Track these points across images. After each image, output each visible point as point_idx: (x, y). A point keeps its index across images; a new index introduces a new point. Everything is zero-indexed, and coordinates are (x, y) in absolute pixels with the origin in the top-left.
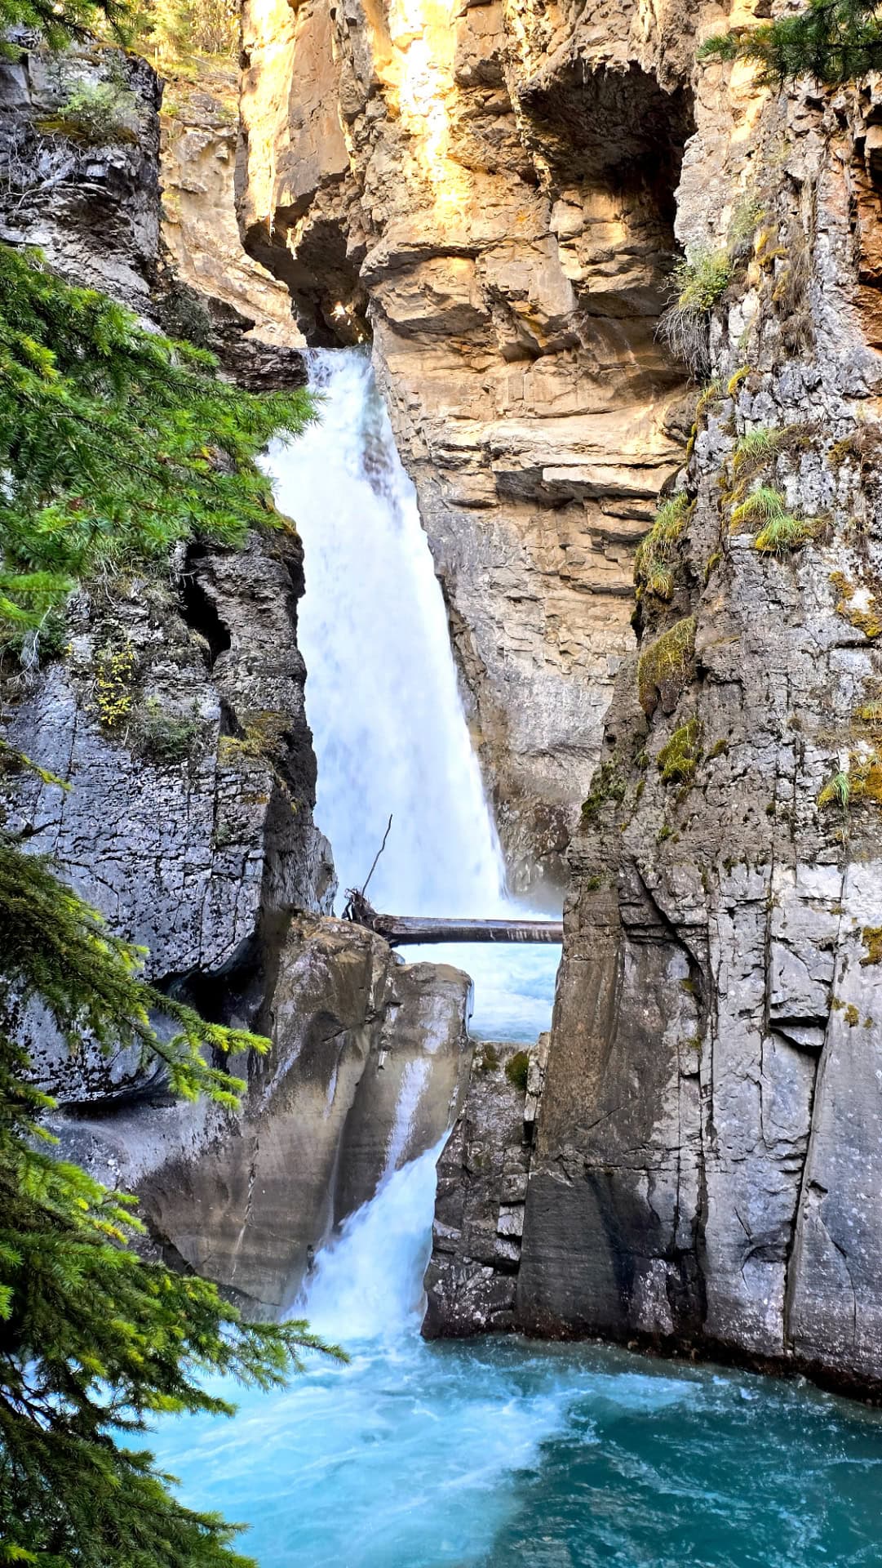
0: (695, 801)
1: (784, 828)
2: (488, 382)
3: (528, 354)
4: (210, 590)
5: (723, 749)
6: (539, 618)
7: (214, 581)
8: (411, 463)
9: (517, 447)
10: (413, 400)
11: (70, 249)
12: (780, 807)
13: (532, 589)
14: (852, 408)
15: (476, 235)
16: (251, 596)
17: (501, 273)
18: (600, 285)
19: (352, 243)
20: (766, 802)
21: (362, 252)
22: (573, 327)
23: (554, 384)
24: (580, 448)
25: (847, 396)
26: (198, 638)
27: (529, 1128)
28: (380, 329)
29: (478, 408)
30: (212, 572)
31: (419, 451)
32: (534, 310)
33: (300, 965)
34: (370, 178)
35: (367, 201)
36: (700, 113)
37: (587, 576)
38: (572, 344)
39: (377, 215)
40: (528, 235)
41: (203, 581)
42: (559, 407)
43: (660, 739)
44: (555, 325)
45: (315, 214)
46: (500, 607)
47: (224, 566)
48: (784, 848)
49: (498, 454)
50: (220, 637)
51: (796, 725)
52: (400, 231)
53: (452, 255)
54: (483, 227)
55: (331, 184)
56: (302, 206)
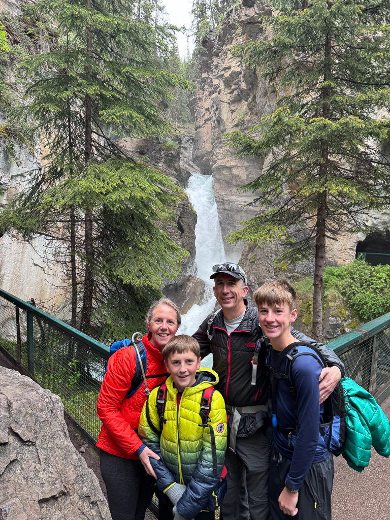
0: (254, 266)
1: (268, 272)
2: (231, 189)
3: (238, 185)
4: (182, 224)
5: (259, 259)
6: (235, 230)
7: (183, 222)
8: (217, 202)
9: (235, 201)
10: (218, 191)
11: (165, 167)
12: (267, 269)
13: (235, 224)
15: (231, 165)
16: (188, 225)
17: (235, 171)
18: (251, 176)
19: (211, 163)
20: (266, 267)
21: (213, 165)
22: (246, 182)
24: (245, 202)
26: (179, 231)
29: (229, 193)
30: (182, 221)
31: (218, 199)
32: (240, 179)
33: (191, 284)
34: (215, 153)
35: (214, 157)
39: (215, 159)
40: (240, 165)
41: (181, 222)
42: (242, 195)
43: (250, 256)
44: (243, 181)
45: (205, 158)
46: (229, 227)
47: (184, 220)
48: (268, 275)
49: (231, 202)
50: (182, 231)
51: (271, 256)
52: (219, 163)
53: (227, 167)
54: (233, 163)
55: (208, 153)
56: (203, 156)
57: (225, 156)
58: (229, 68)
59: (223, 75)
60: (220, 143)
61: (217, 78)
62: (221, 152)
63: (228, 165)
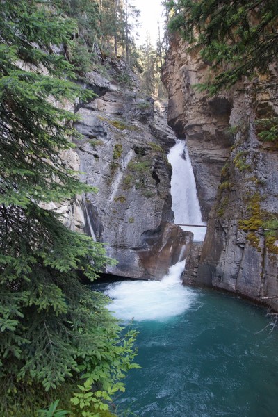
2: (202, 144)
3: (209, 141)
4: (157, 174)
6: (208, 180)
7: (158, 172)
8: (190, 156)
9: (206, 154)
10: (191, 147)
11: (140, 124)
13: (208, 175)
14: (254, 150)
16: (163, 175)
17: (204, 128)
18: (219, 130)
19: (183, 124)
21: (185, 125)
22: (215, 137)
23: (212, 145)
24: (216, 154)
25: (254, 148)
26: (155, 181)
27: (199, 256)
28: (187, 136)
29: (201, 148)
31: (191, 154)
32: (210, 134)
33: (167, 230)
34: (186, 114)
35: (186, 118)
36: (234, 104)
37: (216, 174)
38: (215, 139)
39: (187, 120)
40: (209, 123)
41: (156, 172)
42: (213, 148)
44: (213, 136)
45: (178, 120)
46: (203, 178)
47: (159, 170)
49: (203, 155)
50: (158, 181)
52: (190, 122)
53: (197, 125)
54: (202, 122)
55: (180, 115)
57: (195, 116)
60: (190, 105)
62: (192, 112)
63: (198, 123)
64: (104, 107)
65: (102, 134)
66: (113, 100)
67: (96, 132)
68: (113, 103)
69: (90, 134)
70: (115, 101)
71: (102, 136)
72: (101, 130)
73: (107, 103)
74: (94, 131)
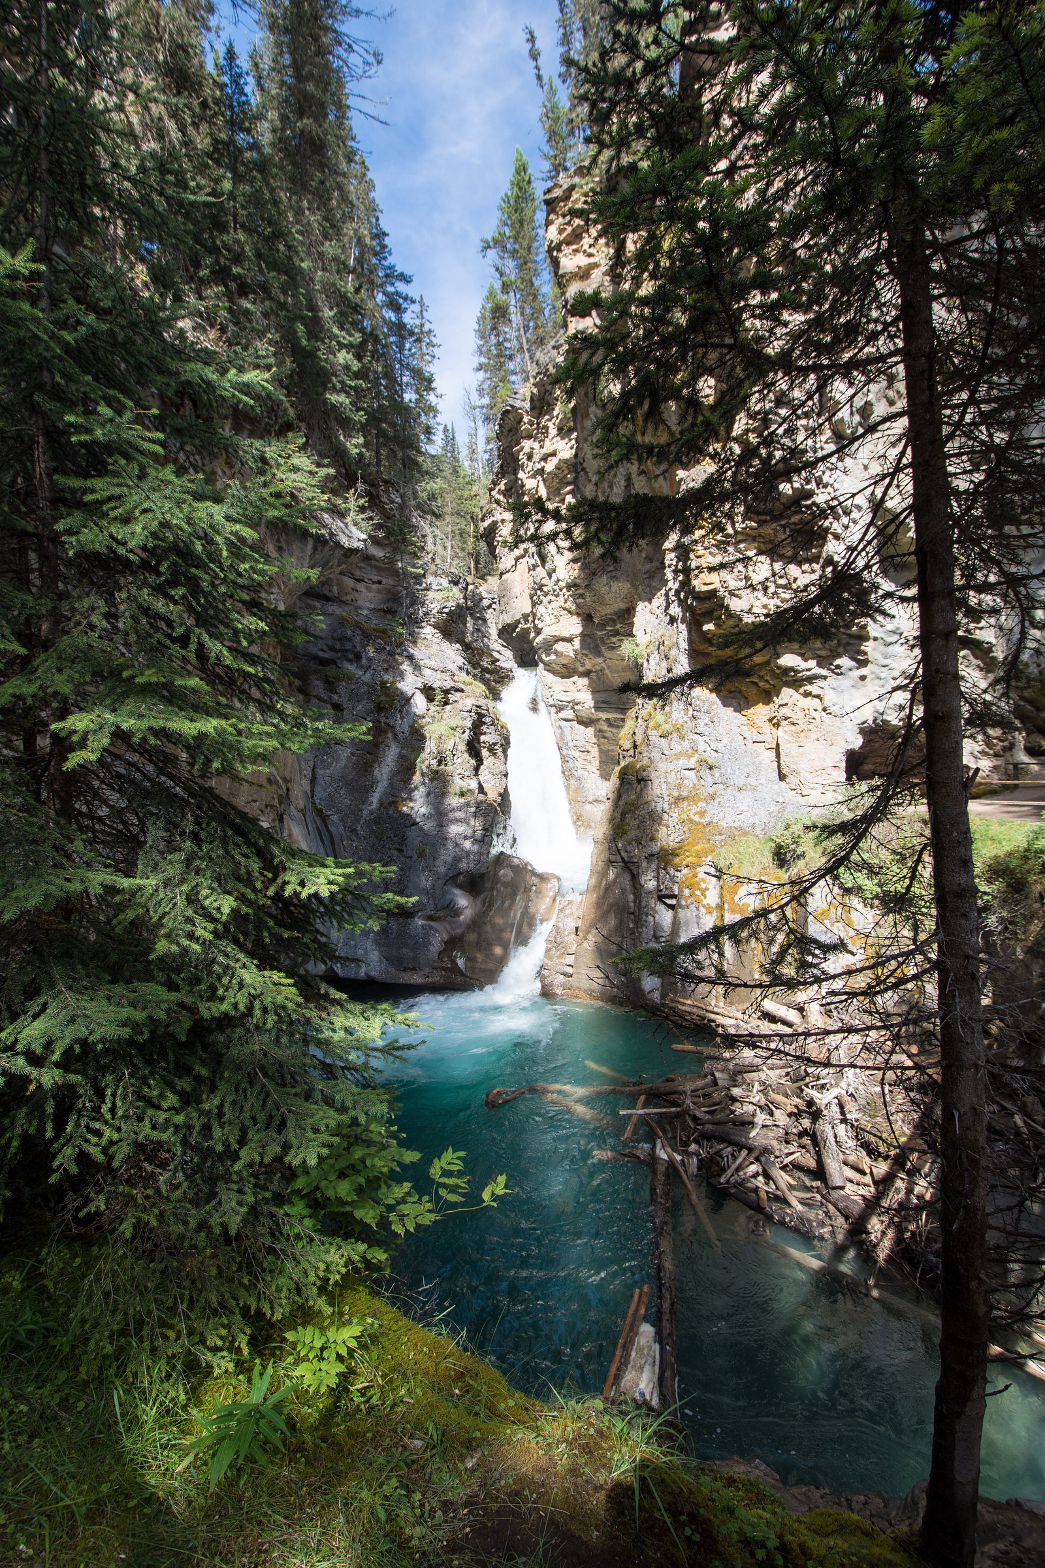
3: (588, 672)
4: (478, 746)
6: (590, 758)
7: (480, 743)
8: (548, 706)
9: (583, 701)
10: (549, 685)
13: (588, 747)
15: (571, 633)
16: (492, 748)
19: (532, 636)
21: (535, 639)
24: (604, 702)
26: (473, 761)
27: (577, 929)
28: (540, 664)
29: (572, 688)
30: (479, 740)
31: (551, 702)
34: (538, 615)
35: (537, 622)
38: (602, 669)
39: (540, 627)
41: (476, 743)
45: (521, 626)
47: (483, 738)
49: (577, 704)
50: (480, 761)
52: (547, 632)
53: (564, 640)
55: (525, 617)
56: (518, 622)
57: (558, 618)
58: (554, 454)
59: (542, 470)
60: (546, 595)
61: (533, 476)
62: (550, 610)
63: (564, 634)
64: (354, 595)
65: (351, 656)
66: (376, 578)
67: (337, 651)
68: (375, 586)
69: (322, 654)
70: (380, 582)
71: (350, 661)
72: (348, 646)
73: (361, 587)
74: (332, 649)
